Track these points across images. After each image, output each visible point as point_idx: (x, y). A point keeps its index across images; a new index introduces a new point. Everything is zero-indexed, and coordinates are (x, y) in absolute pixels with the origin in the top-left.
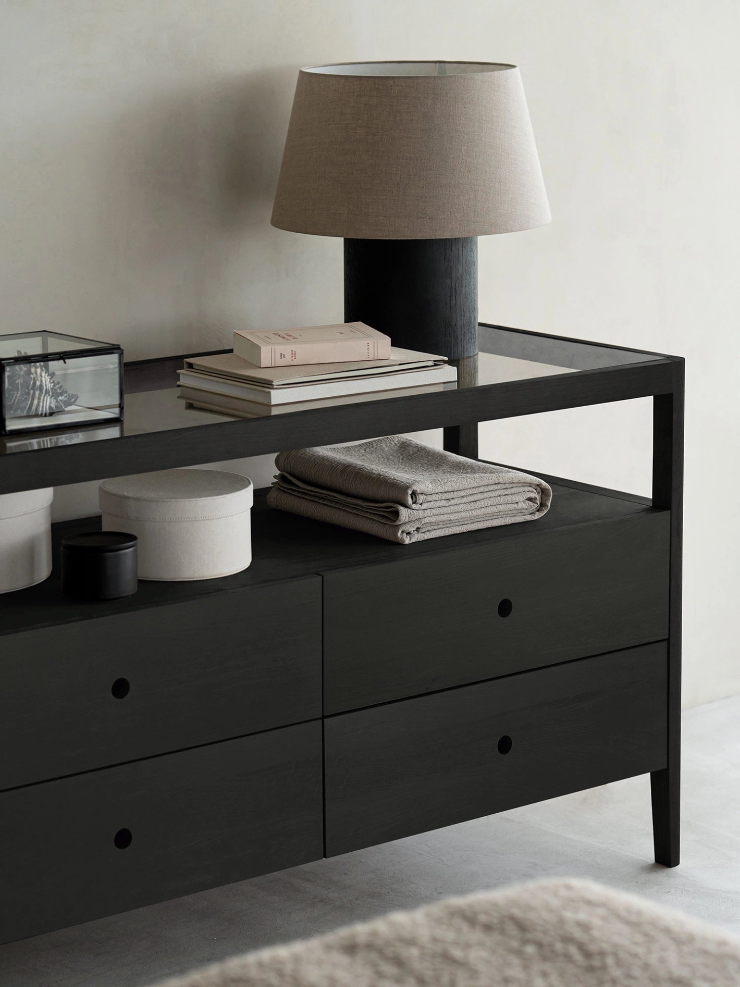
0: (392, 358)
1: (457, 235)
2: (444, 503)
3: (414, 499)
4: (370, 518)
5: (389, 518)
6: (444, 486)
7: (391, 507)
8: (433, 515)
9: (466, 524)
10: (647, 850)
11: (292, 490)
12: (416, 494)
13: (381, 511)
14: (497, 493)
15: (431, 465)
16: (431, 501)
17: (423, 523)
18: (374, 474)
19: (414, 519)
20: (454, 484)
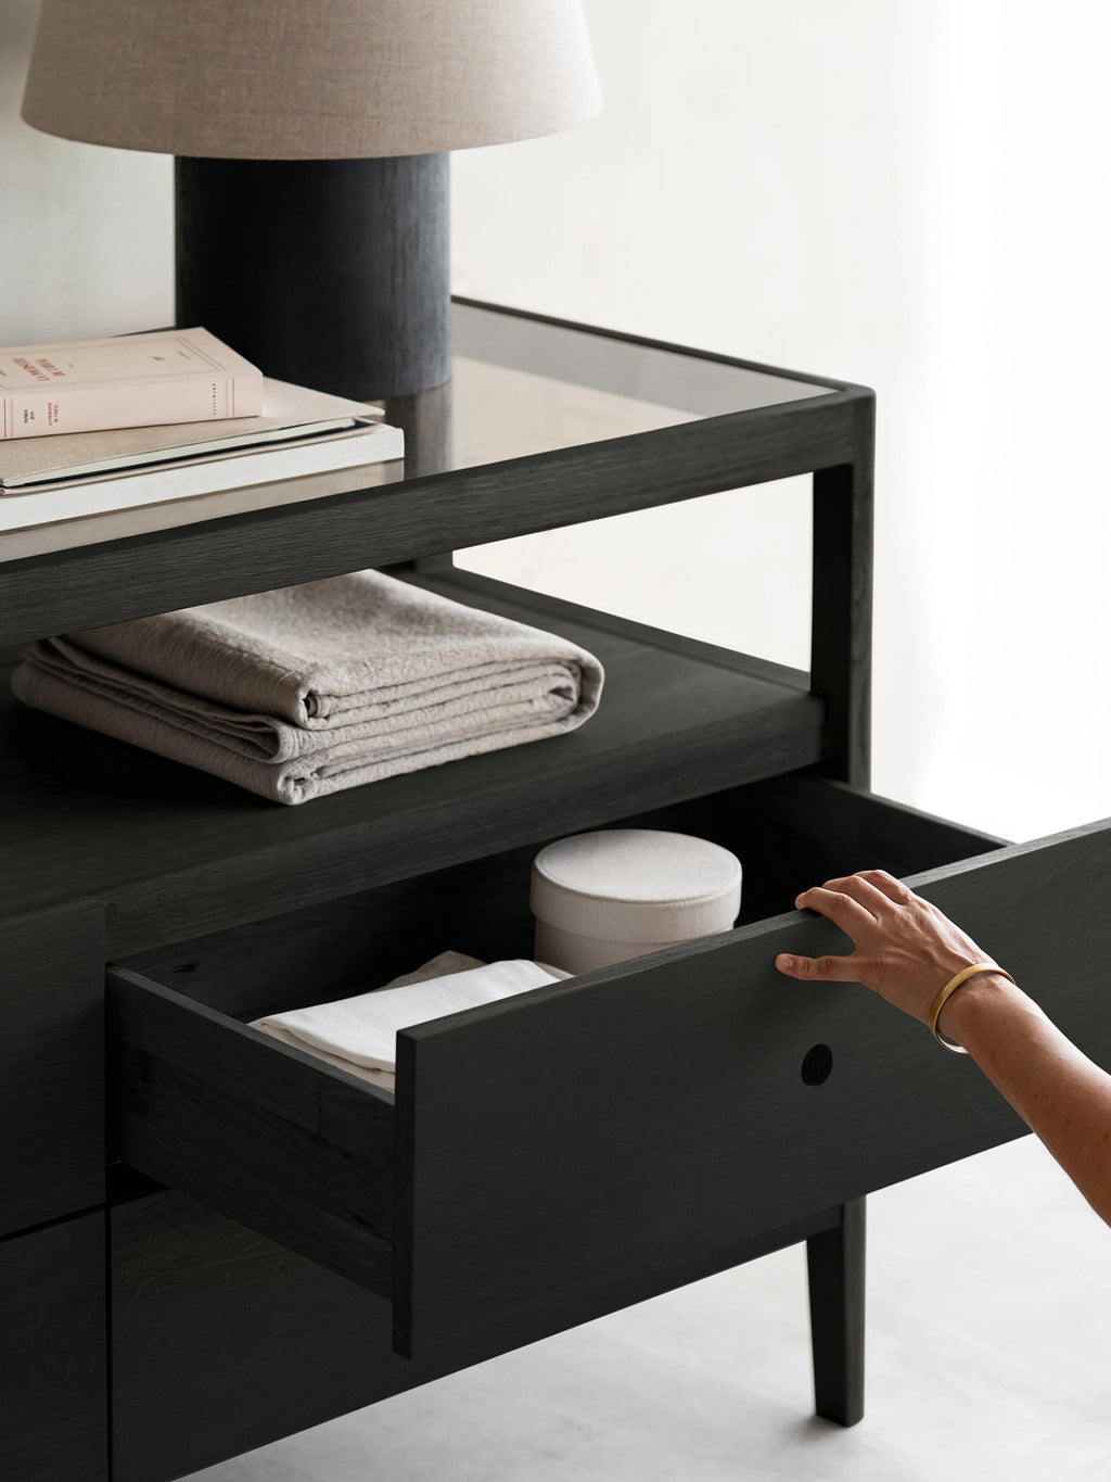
0: (265, 413)
1: (405, 149)
2: (376, 712)
3: (312, 708)
4: (218, 745)
5: (260, 748)
6: (375, 678)
7: (263, 725)
8: (353, 740)
9: (422, 752)
10: (798, 1387)
11: (61, 670)
12: (317, 698)
13: (242, 730)
14: (488, 683)
15: (353, 612)
16: (347, 710)
17: (331, 757)
18: (230, 647)
19: (311, 751)
20: (396, 671)
